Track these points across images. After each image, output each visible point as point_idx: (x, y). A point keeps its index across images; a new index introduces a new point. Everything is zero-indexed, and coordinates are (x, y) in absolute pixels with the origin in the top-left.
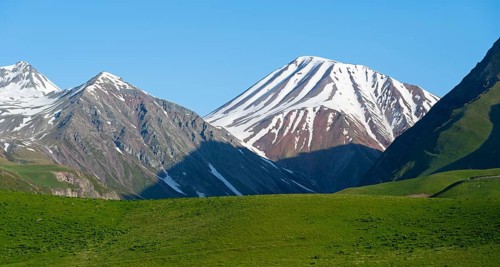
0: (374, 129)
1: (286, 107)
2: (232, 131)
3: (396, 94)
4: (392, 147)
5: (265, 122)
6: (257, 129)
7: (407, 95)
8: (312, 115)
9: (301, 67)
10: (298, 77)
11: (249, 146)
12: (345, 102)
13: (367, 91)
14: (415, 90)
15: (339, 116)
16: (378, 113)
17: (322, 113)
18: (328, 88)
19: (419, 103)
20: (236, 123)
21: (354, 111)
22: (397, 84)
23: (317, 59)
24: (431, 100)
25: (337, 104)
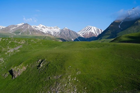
0: (96, 34)
1: (86, 32)
2: (80, 34)
3: (99, 30)
4: (98, 36)
5: (84, 33)
6: (83, 34)
7: (100, 30)
8: (89, 32)
9: (88, 27)
10: (88, 28)
11: (82, 36)
12: (93, 31)
13: (95, 30)
14: (101, 30)
15: (92, 33)
16: (96, 32)
17: (90, 32)
18: (91, 29)
19: (101, 31)
20: (80, 33)
21: (94, 32)
22: (99, 29)
23: (90, 26)
24: (103, 31)
25: (92, 31)
